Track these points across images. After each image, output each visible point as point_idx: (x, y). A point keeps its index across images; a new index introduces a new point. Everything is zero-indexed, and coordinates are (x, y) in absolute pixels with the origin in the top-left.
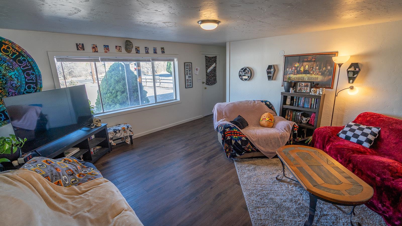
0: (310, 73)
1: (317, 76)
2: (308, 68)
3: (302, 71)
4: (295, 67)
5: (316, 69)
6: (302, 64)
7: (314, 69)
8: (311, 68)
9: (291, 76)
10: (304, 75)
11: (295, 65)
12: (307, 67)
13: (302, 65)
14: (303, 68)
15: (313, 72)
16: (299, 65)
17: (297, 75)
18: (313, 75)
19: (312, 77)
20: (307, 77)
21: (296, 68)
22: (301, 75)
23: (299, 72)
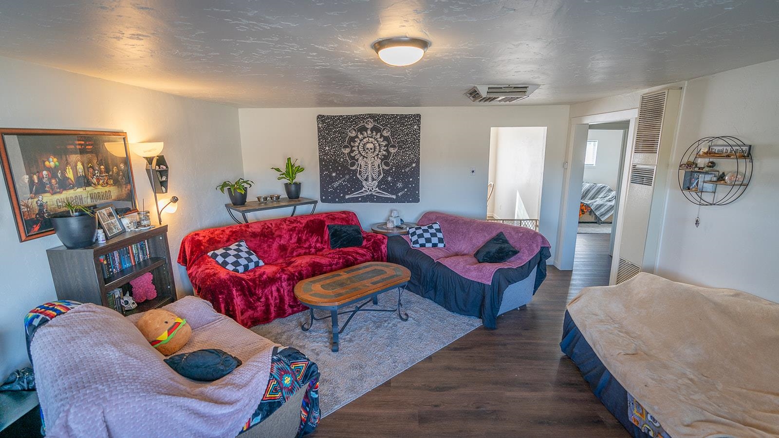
0: (92, 183)
1: (107, 189)
2: (84, 168)
3: (73, 179)
4: (49, 169)
5: (101, 172)
6: (67, 160)
7: (96, 172)
8: (91, 170)
9: (44, 201)
10: (79, 191)
11: (47, 163)
12: (80, 166)
13: (68, 164)
14: (71, 170)
15: (98, 180)
16: (57, 163)
17: (60, 193)
18: (99, 187)
19: (98, 193)
20: (89, 195)
21: (53, 172)
22: (72, 191)
23: (64, 185)
